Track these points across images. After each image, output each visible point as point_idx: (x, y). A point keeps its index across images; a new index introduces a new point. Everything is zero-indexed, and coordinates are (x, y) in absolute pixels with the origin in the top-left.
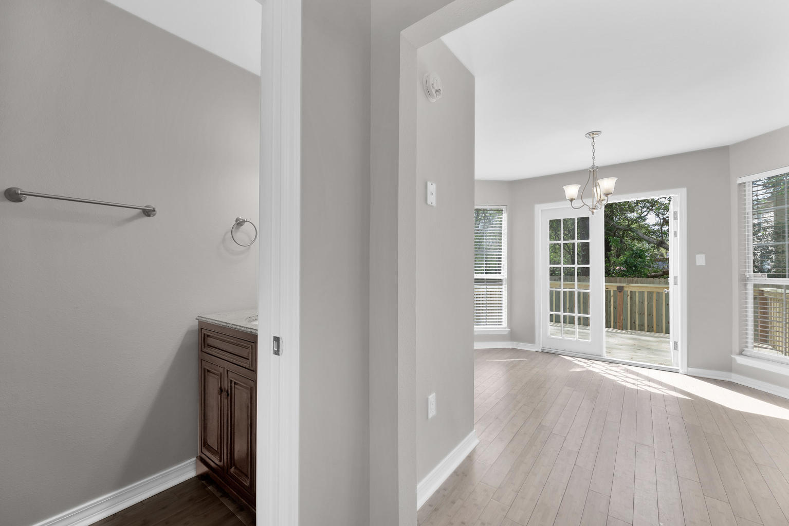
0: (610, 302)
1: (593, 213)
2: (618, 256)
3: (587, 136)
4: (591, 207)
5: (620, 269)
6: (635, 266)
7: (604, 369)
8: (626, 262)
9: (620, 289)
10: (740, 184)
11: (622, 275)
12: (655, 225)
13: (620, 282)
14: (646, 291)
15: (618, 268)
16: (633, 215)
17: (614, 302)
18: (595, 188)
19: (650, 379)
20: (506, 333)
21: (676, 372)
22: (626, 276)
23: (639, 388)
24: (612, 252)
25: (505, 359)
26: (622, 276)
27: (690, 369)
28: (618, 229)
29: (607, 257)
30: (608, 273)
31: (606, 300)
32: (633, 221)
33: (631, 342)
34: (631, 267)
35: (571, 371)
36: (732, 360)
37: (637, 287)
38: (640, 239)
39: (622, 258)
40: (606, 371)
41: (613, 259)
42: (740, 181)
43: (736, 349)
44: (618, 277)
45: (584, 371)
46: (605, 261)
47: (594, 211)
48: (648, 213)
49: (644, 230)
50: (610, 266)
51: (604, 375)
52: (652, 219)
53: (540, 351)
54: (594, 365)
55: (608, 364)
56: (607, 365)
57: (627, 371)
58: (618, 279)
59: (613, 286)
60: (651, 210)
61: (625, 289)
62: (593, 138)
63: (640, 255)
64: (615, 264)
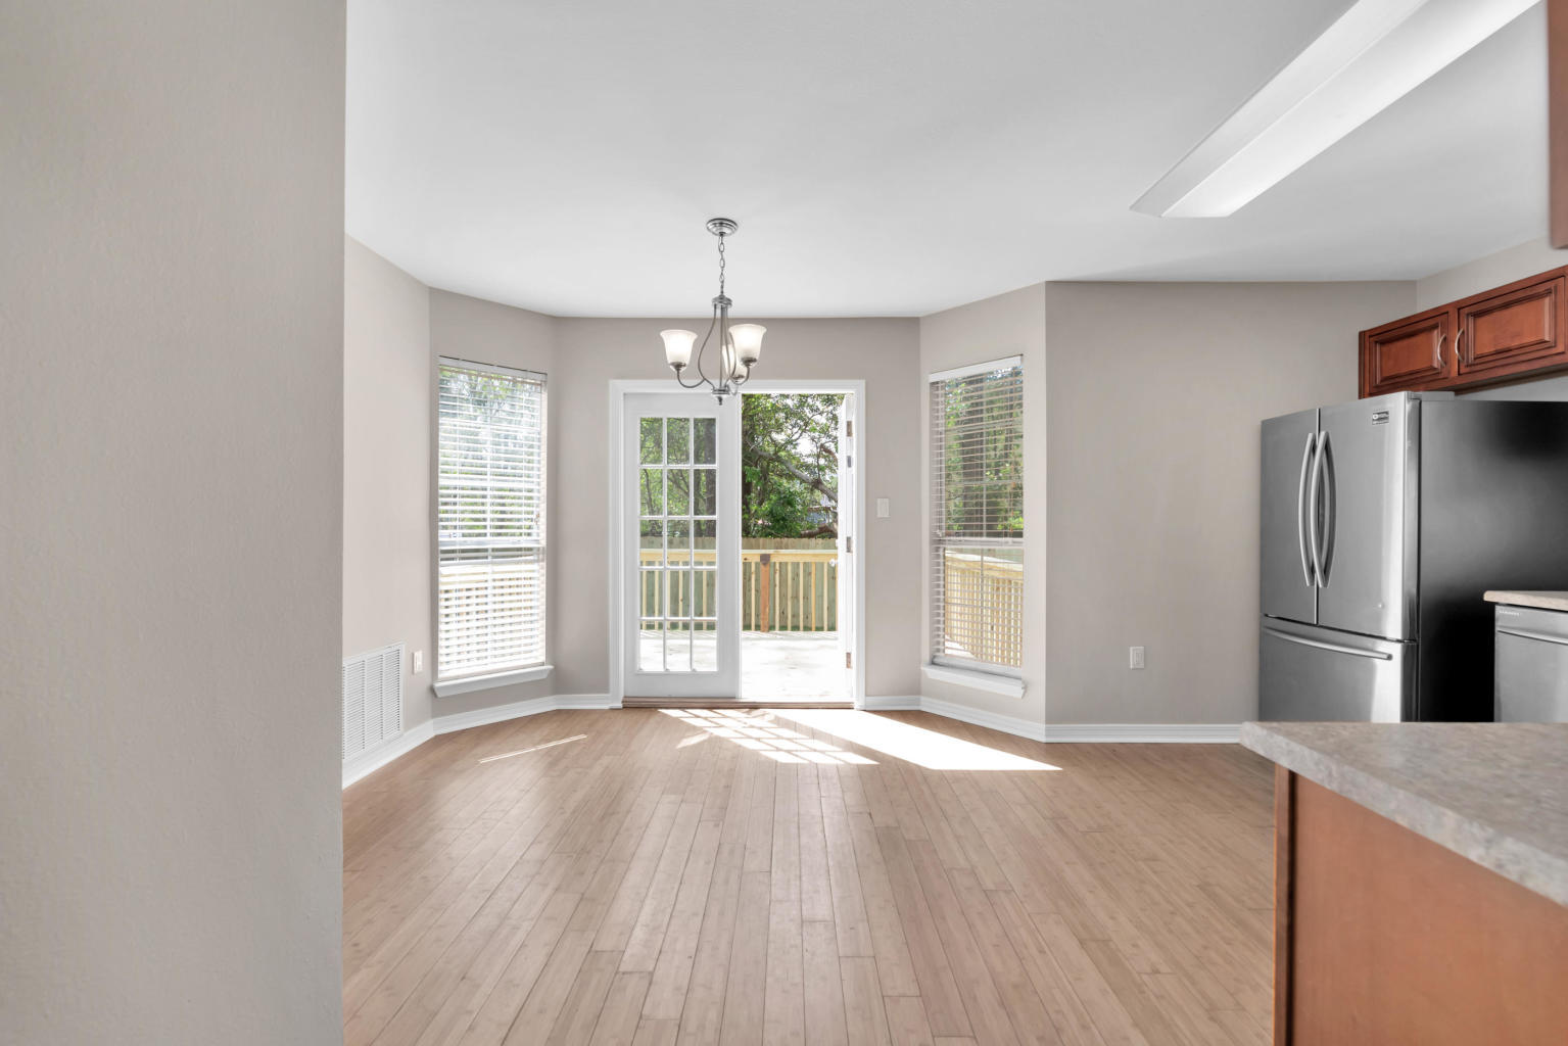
0: (750, 580)
1: (720, 400)
2: (760, 504)
3: (710, 226)
4: (717, 387)
5: (763, 524)
6: (784, 519)
7: (739, 727)
8: (771, 512)
9: (765, 559)
10: (933, 384)
11: (766, 533)
12: (809, 456)
13: (764, 548)
14: (801, 560)
15: (760, 522)
16: (780, 438)
17: (756, 580)
18: (724, 347)
19: (814, 734)
20: (545, 676)
21: (848, 707)
22: (771, 534)
23: (800, 761)
24: (753, 495)
25: (534, 745)
26: (766, 536)
27: (870, 699)
28: (761, 456)
29: (745, 503)
30: (746, 532)
31: (744, 579)
32: (782, 447)
33: (782, 655)
34: (778, 521)
35: (680, 746)
36: (919, 674)
37: (789, 554)
38: (791, 477)
39: (766, 506)
40: (743, 730)
41: (754, 508)
42: (933, 378)
43: (926, 656)
44: (761, 536)
45: (704, 741)
46: (743, 510)
47: (724, 396)
48: (801, 435)
49: (794, 462)
50: (750, 519)
51: (739, 742)
52: (805, 447)
53: (620, 705)
54: (722, 721)
55: (748, 713)
56: (745, 715)
57: (778, 722)
58: (761, 540)
59: (754, 555)
60: (804, 431)
61: (773, 560)
62: (722, 234)
63: (788, 500)
64: (757, 516)
